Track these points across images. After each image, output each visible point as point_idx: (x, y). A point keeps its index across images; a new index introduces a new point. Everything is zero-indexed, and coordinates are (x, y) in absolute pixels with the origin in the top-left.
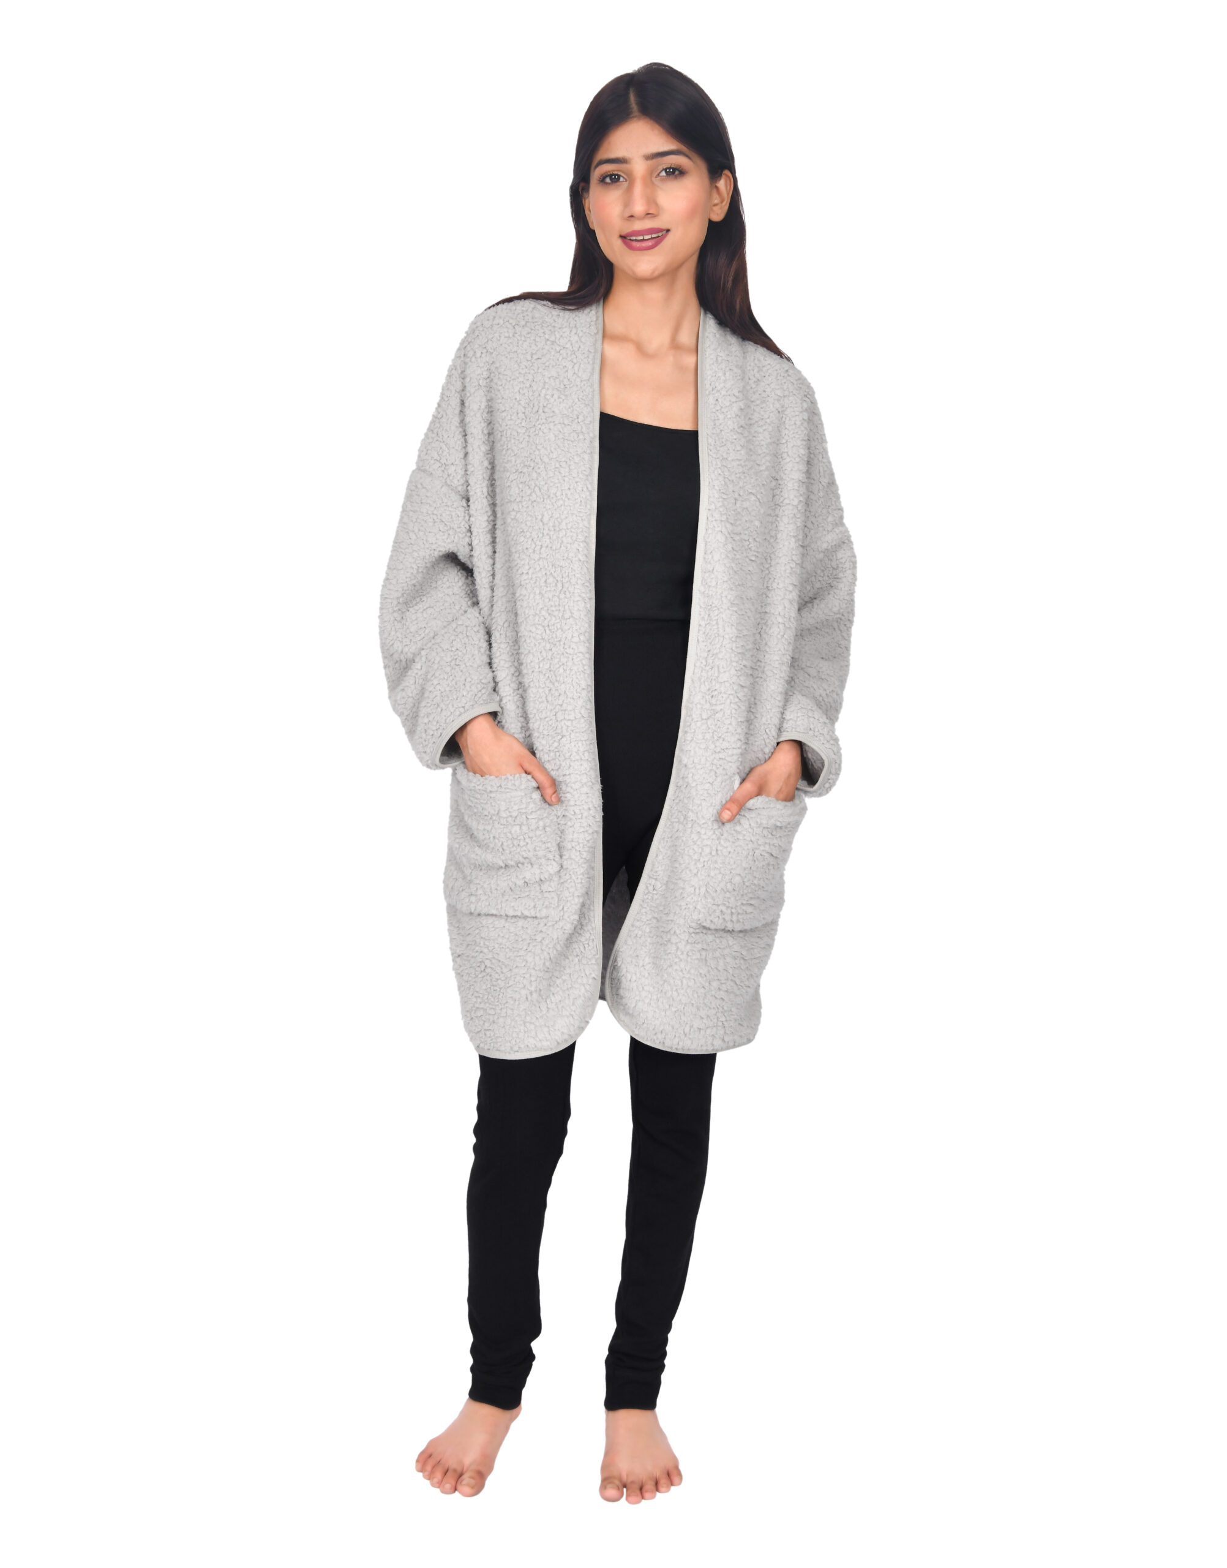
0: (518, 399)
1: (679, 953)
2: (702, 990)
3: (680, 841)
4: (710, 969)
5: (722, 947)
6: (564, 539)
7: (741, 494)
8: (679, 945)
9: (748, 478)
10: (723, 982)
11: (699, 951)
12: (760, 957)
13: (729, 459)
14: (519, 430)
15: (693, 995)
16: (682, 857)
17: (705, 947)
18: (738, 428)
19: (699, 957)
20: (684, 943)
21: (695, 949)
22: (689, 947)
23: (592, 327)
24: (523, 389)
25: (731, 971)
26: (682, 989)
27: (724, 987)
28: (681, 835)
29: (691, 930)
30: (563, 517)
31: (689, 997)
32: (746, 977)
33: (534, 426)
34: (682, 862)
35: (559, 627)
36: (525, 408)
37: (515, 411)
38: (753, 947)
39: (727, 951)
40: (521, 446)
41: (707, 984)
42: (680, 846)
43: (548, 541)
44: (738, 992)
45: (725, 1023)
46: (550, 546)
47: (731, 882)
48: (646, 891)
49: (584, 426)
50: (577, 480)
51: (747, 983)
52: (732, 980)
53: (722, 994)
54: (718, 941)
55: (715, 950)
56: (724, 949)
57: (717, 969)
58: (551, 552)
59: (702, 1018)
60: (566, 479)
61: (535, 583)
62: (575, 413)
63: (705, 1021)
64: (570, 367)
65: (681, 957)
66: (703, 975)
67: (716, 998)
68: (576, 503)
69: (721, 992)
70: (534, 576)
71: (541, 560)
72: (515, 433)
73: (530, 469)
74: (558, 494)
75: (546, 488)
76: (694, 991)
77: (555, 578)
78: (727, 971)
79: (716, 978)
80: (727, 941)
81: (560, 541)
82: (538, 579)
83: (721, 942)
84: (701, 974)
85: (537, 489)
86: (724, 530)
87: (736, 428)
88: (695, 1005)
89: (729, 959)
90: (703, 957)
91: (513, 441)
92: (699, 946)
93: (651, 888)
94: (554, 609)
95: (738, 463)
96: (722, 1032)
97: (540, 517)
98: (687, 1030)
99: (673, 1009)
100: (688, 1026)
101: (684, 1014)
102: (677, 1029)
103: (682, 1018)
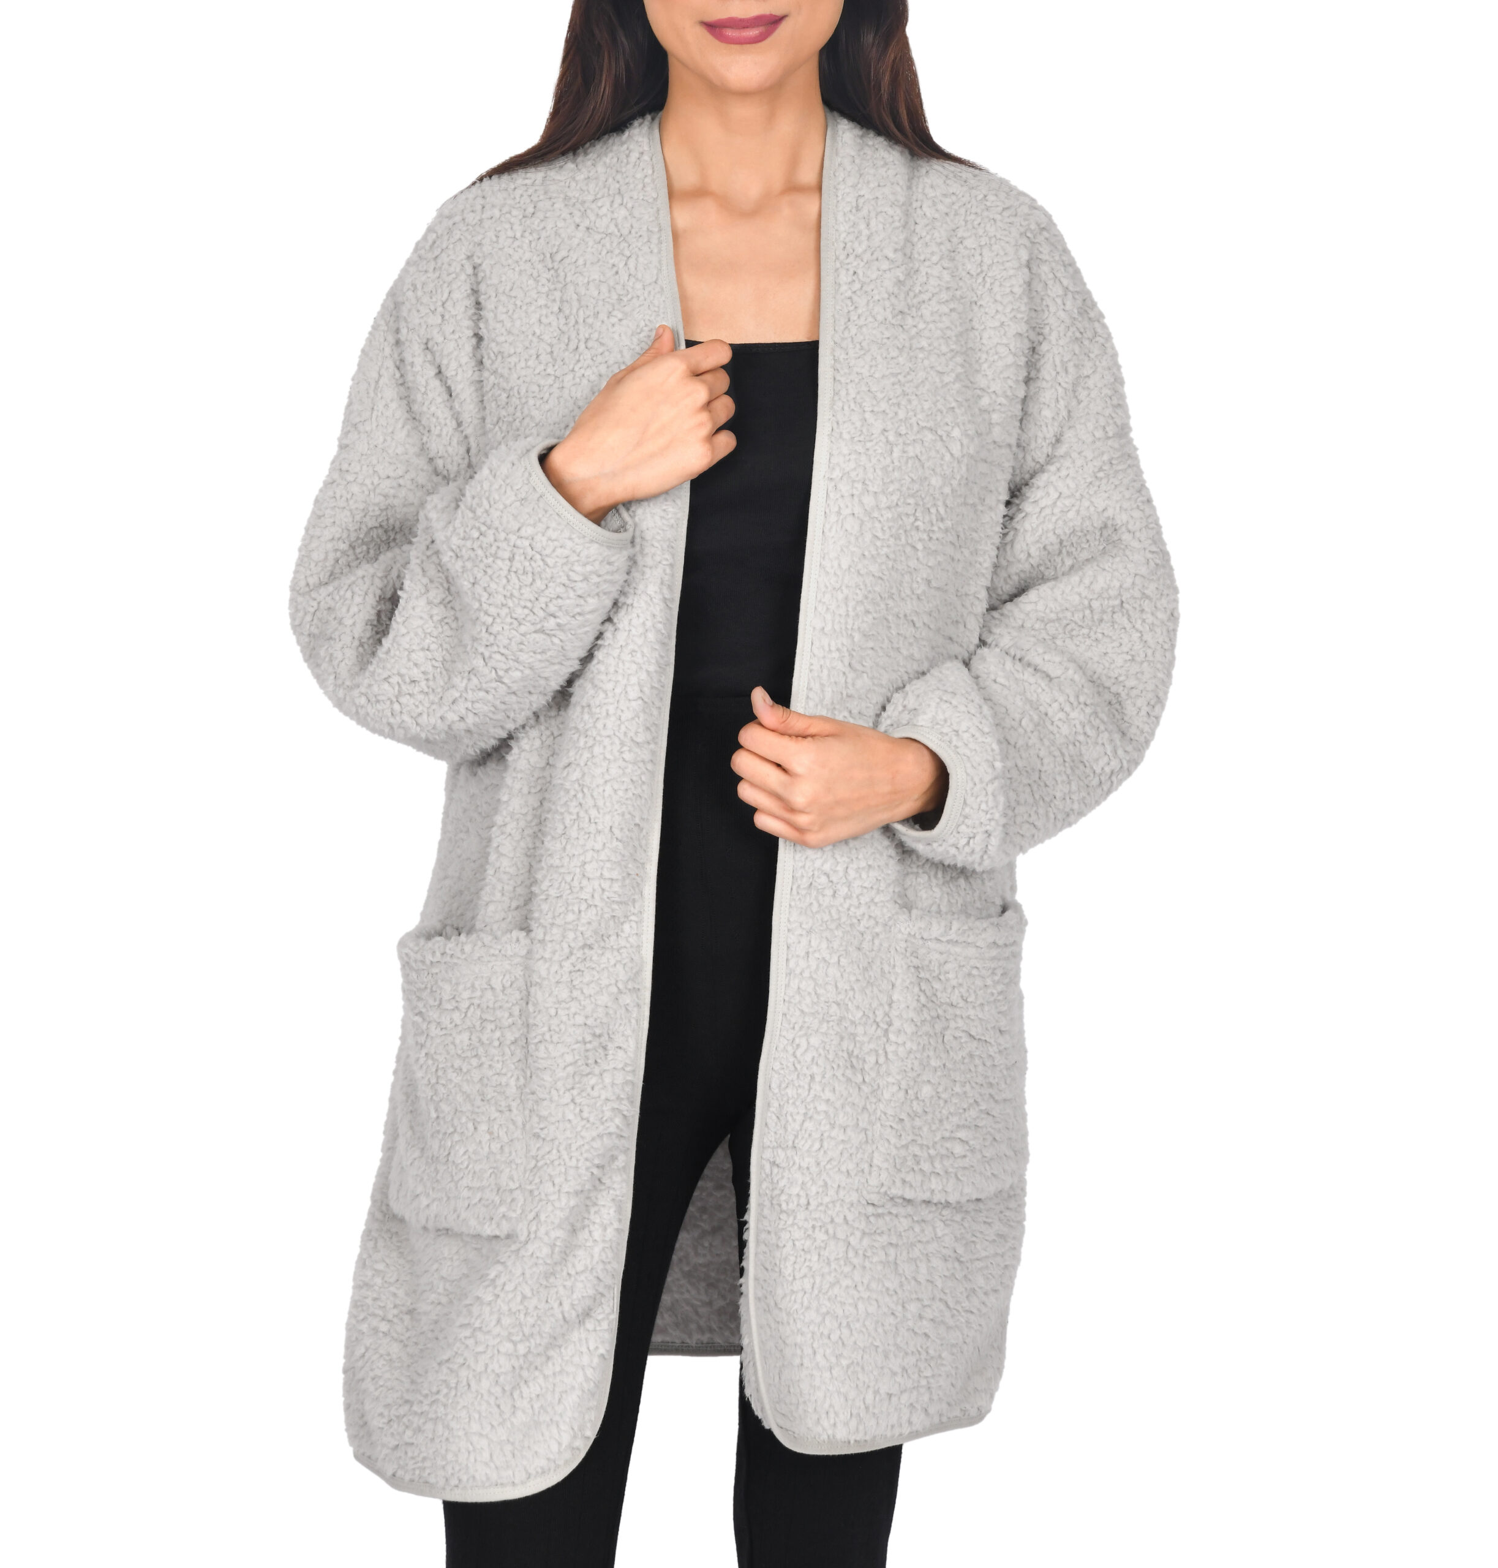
0: (538, 332)
1: (851, 1254)
2: (891, 1320)
4: (903, 1279)
5: (924, 1240)
7: (903, 432)
8: (852, 1240)
9: (915, 403)
10: (926, 1303)
11: (883, 1248)
12: (987, 1257)
13: (877, 375)
14: (542, 382)
15: (876, 1330)
17: (894, 1241)
18: (894, 317)
19: (883, 1258)
20: (858, 1234)
21: (876, 1244)
22: (866, 1242)
23: (648, 189)
24: (547, 316)
25: (939, 1283)
26: (858, 1320)
27: (928, 1314)
29: (870, 1209)
31: (869, 1335)
32: (965, 1294)
33: (573, 370)
36: (551, 345)
37: (533, 352)
38: (974, 1239)
39: (933, 1247)
40: (547, 407)
41: (900, 1308)
44: (951, 1323)
45: (931, 1380)
51: (966, 1304)
52: (941, 1300)
53: (926, 1326)
54: (917, 1229)
55: (913, 1245)
56: (928, 1242)
57: (916, 1280)
59: (894, 1374)
63: (899, 1379)
64: (621, 265)
65: (855, 1261)
66: (891, 1292)
67: (915, 1333)
69: (925, 1322)
72: (535, 388)
76: (877, 1322)
78: (932, 1282)
79: (914, 1296)
80: (934, 1228)
83: (923, 1231)
84: (888, 1289)
87: (890, 317)
88: (880, 1350)
89: (936, 1262)
90: (891, 1258)
91: (531, 402)
92: (883, 1240)
95: (893, 380)
96: (926, 1398)
98: (870, 1397)
99: (844, 1362)
100: (870, 1391)
101: (863, 1368)
102: (854, 1400)
103: (860, 1376)
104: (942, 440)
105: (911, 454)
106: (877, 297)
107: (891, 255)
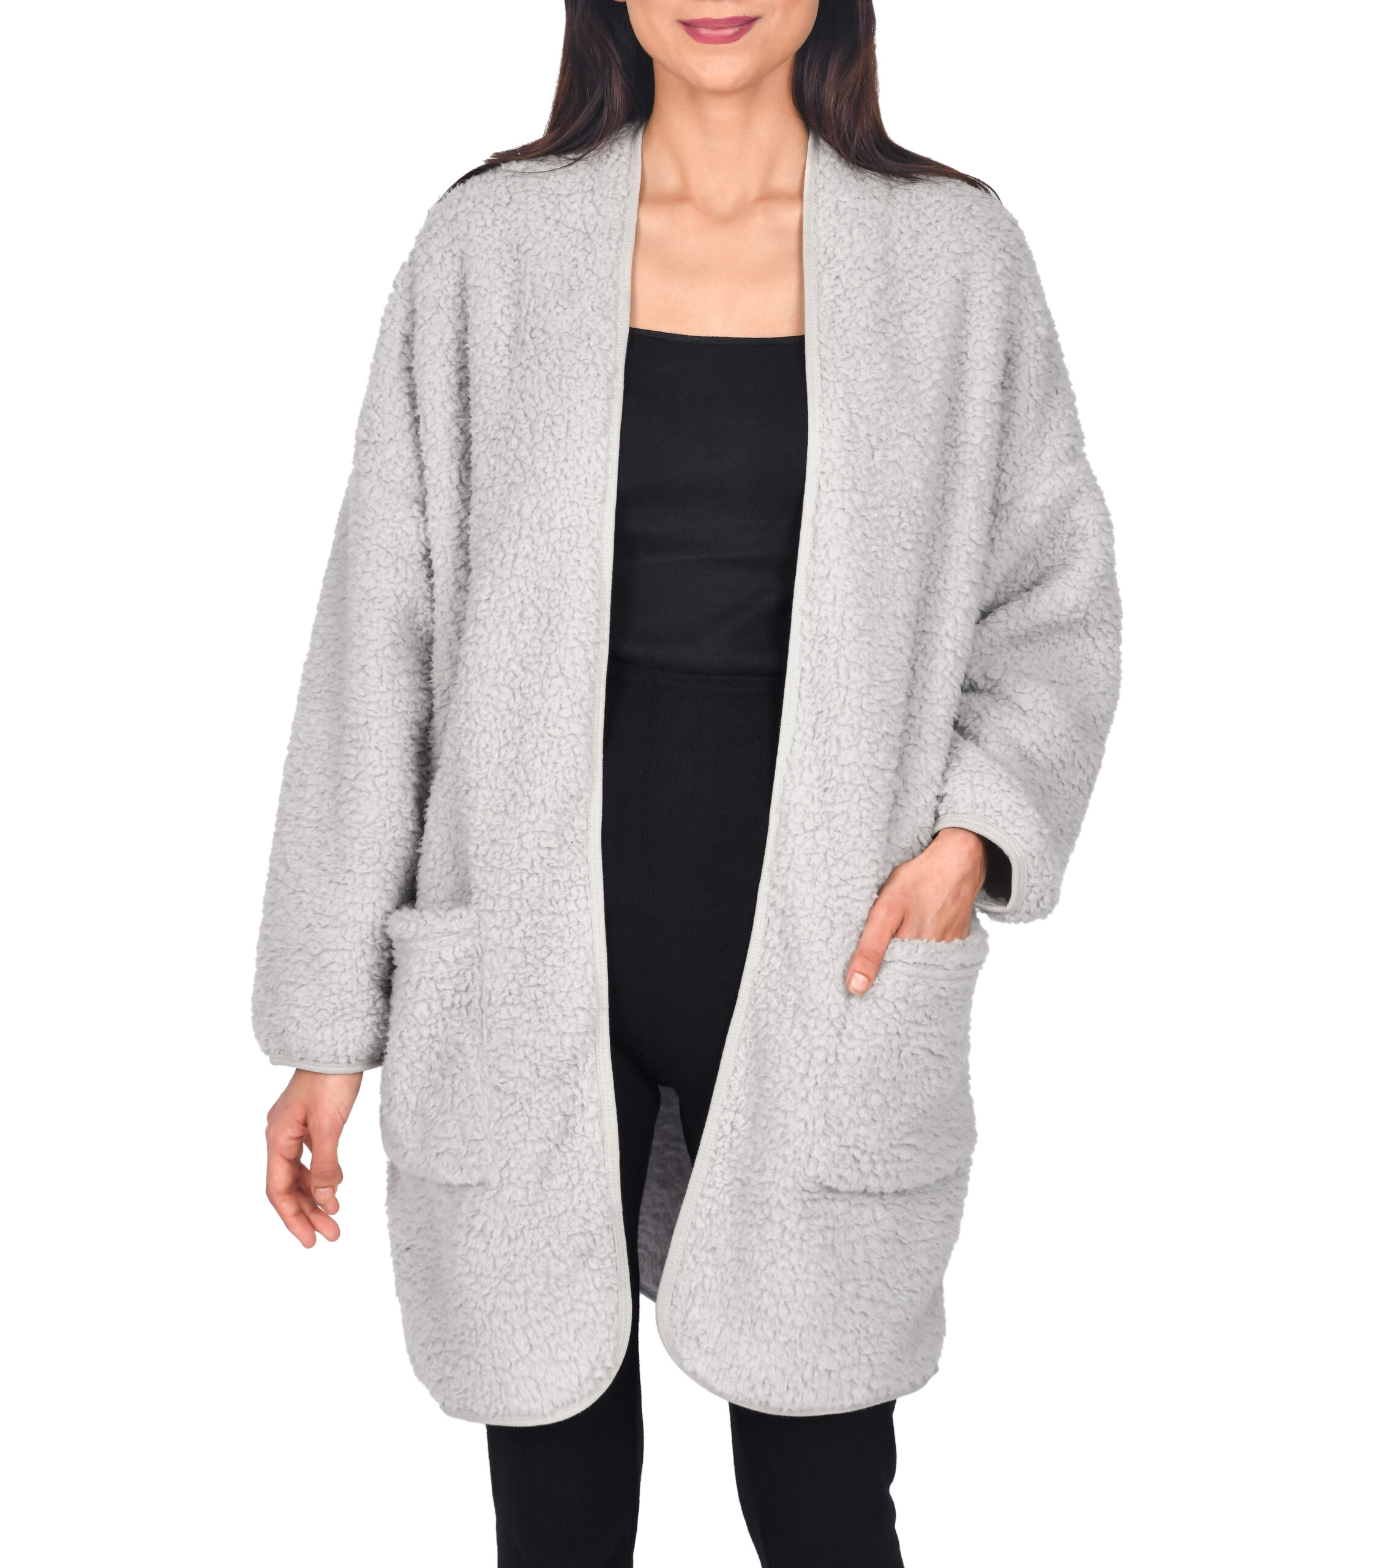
1: (787, 1237)
2: (830, 1300)
3: (772, 1042)
4: (840, 1261)
5: (862, 1223)
6: (557, 545)
7: (884, 438)
8: (787, 1223)
9: (895, 409)
10: (864, 1283)
11: (820, 1231)
12: (932, 1239)
13: (860, 380)
15: (814, 1311)
16: (778, 1071)
17: (831, 1224)
18: (876, 324)
19: (821, 1241)
20: (795, 1219)
21: (813, 1228)
22: (803, 1225)
23: (619, 187)
25: (877, 1264)
26: (796, 1301)
27: (866, 1293)
28: (773, 1032)
29: (806, 1195)
30: (556, 508)
31: (808, 1315)
32: (907, 1275)
34: (777, 1079)
35: (537, 690)
38: (920, 1221)
39: (871, 1231)
41: (838, 1288)
42: (773, 1051)
43: (528, 548)
44: (892, 1302)
45: (872, 1358)
46: (532, 555)
47: (866, 1106)
48: (720, 1134)
49: (598, 353)
50: (580, 443)
51: (908, 1284)
52: (879, 1280)
53: (863, 1305)
54: (854, 1212)
55: (850, 1228)
56: (866, 1225)
57: (853, 1262)
58: (534, 566)
59: (833, 1352)
60: (562, 445)
61: (502, 616)
62: (585, 330)
63: (838, 1356)
64: (582, 260)
65: (791, 1244)
66: (829, 1274)
67: (853, 1312)
68: (579, 484)
69: (862, 1302)
70: (500, 605)
71: (514, 579)
73: (509, 433)
74: (549, 469)
75: (529, 461)
76: (815, 1303)
77: (538, 608)
78: (870, 1263)
79: (851, 1277)
80: (873, 1212)
81: (551, 549)
82: (508, 610)
83: (861, 1214)
84: (826, 1271)
85: (517, 464)
86: (847, 506)
87: (871, 324)
88: (819, 1329)
89: (874, 1244)
90: (829, 1241)
92: (820, 1223)
93: (727, 1128)
94: (531, 660)
95: (875, 384)
96: (867, 1374)
97: (516, 508)
98: (808, 1374)
99: (782, 1339)
100: (809, 1368)
101: (801, 1346)
102: (791, 1375)
103: (798, 1353)
104: (921, 446)
105: (891, 458)
106: (859, 305)
107: (872, 266)
